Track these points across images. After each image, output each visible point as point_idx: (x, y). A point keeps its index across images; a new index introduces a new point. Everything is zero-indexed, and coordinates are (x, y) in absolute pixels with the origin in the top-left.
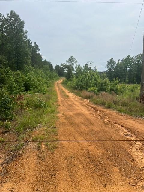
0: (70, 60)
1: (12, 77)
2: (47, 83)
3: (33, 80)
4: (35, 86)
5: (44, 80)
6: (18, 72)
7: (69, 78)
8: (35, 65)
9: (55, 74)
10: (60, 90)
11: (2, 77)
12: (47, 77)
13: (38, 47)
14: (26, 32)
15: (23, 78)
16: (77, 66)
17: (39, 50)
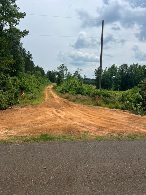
0: (61, 67)
1: (11, 81)
2: (37, 87)
3: (27, 85)
4: (28, 89)
5: (36, 85)
6: (15, 77)
7: (59, 84)
8: (28, 72)
9: (47, 80)
10: (49, 93)
11: (4, 82)
12: (39, 82)
13: (31, 55)
14: (22, 44)
15: (19, 83)
16: (66, 73)
17: (32, 58)
